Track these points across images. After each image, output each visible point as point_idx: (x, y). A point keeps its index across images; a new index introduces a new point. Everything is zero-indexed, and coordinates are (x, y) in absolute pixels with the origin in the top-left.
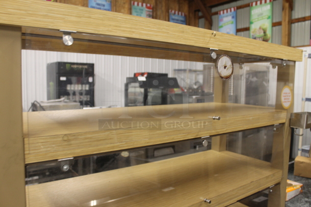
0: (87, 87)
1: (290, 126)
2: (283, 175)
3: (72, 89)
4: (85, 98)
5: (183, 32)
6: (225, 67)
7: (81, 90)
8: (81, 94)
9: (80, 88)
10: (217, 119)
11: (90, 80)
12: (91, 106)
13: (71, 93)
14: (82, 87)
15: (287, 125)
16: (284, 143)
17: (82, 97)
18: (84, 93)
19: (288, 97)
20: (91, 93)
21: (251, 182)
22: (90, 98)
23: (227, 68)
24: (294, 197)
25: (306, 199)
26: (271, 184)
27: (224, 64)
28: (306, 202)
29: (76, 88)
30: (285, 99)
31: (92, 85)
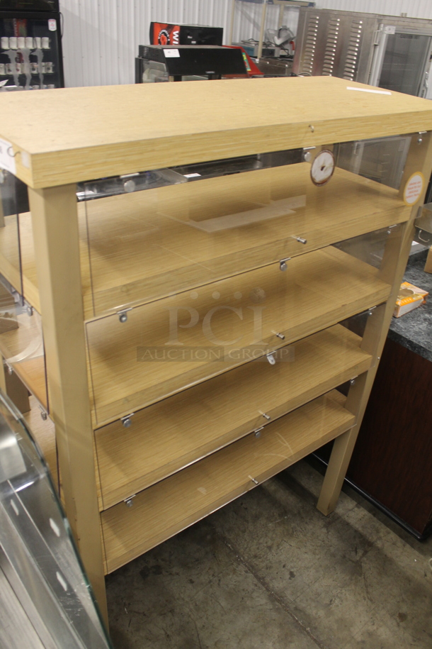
0: (45, 43)
1: (414, 224)
2: (391, 293)
3: (14, 47)
4: (43, 68)
5: (268, 136)
6: (322, 169)
7: (33, 51)
8: (33, 59)
9: (31, 47)
10: (302, 242)
11: (52, 25)
12: (57, 87)
13: (12, 56)
14: (34, 42)
15: (410, 224)
16: (401, 249)
17: (35, 65)
18: (40, 56)
19: (417, 189)
20: (55, 55)
21: (343, 306)
22: (54, 69)
23: (325, 169)
24: (411, 311)
25: (427, 315)
26: (371, 306)
27: (321, 164)
28: (425, 320)
29: (22, 46)
30: (410, 192)
31: (56, 38)
